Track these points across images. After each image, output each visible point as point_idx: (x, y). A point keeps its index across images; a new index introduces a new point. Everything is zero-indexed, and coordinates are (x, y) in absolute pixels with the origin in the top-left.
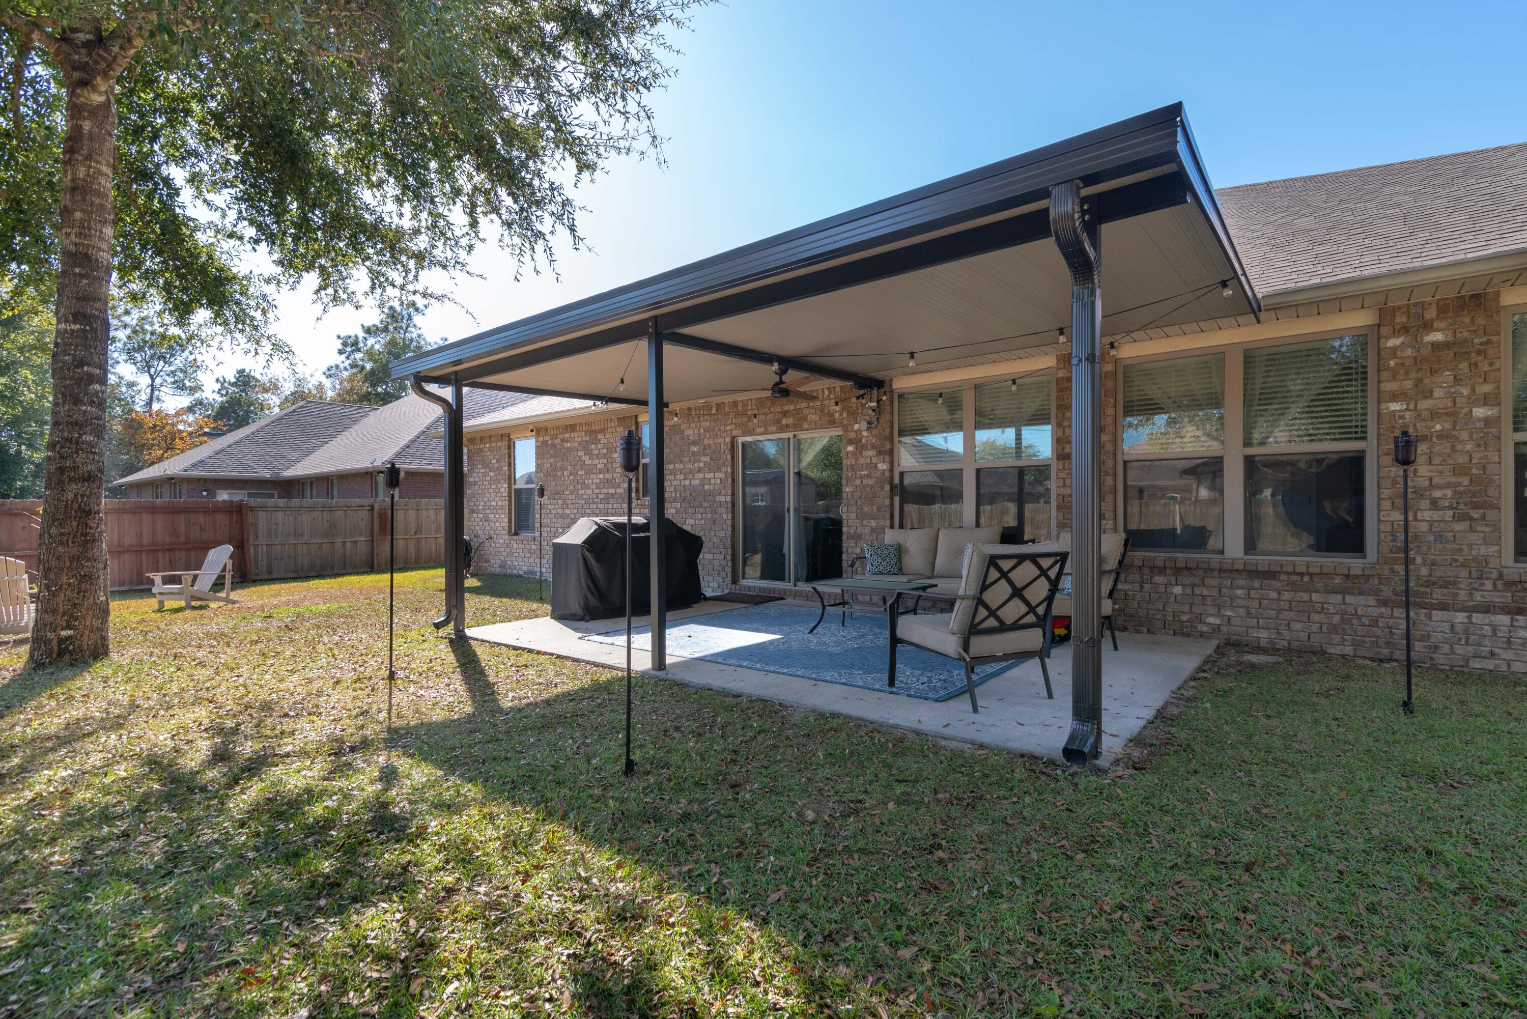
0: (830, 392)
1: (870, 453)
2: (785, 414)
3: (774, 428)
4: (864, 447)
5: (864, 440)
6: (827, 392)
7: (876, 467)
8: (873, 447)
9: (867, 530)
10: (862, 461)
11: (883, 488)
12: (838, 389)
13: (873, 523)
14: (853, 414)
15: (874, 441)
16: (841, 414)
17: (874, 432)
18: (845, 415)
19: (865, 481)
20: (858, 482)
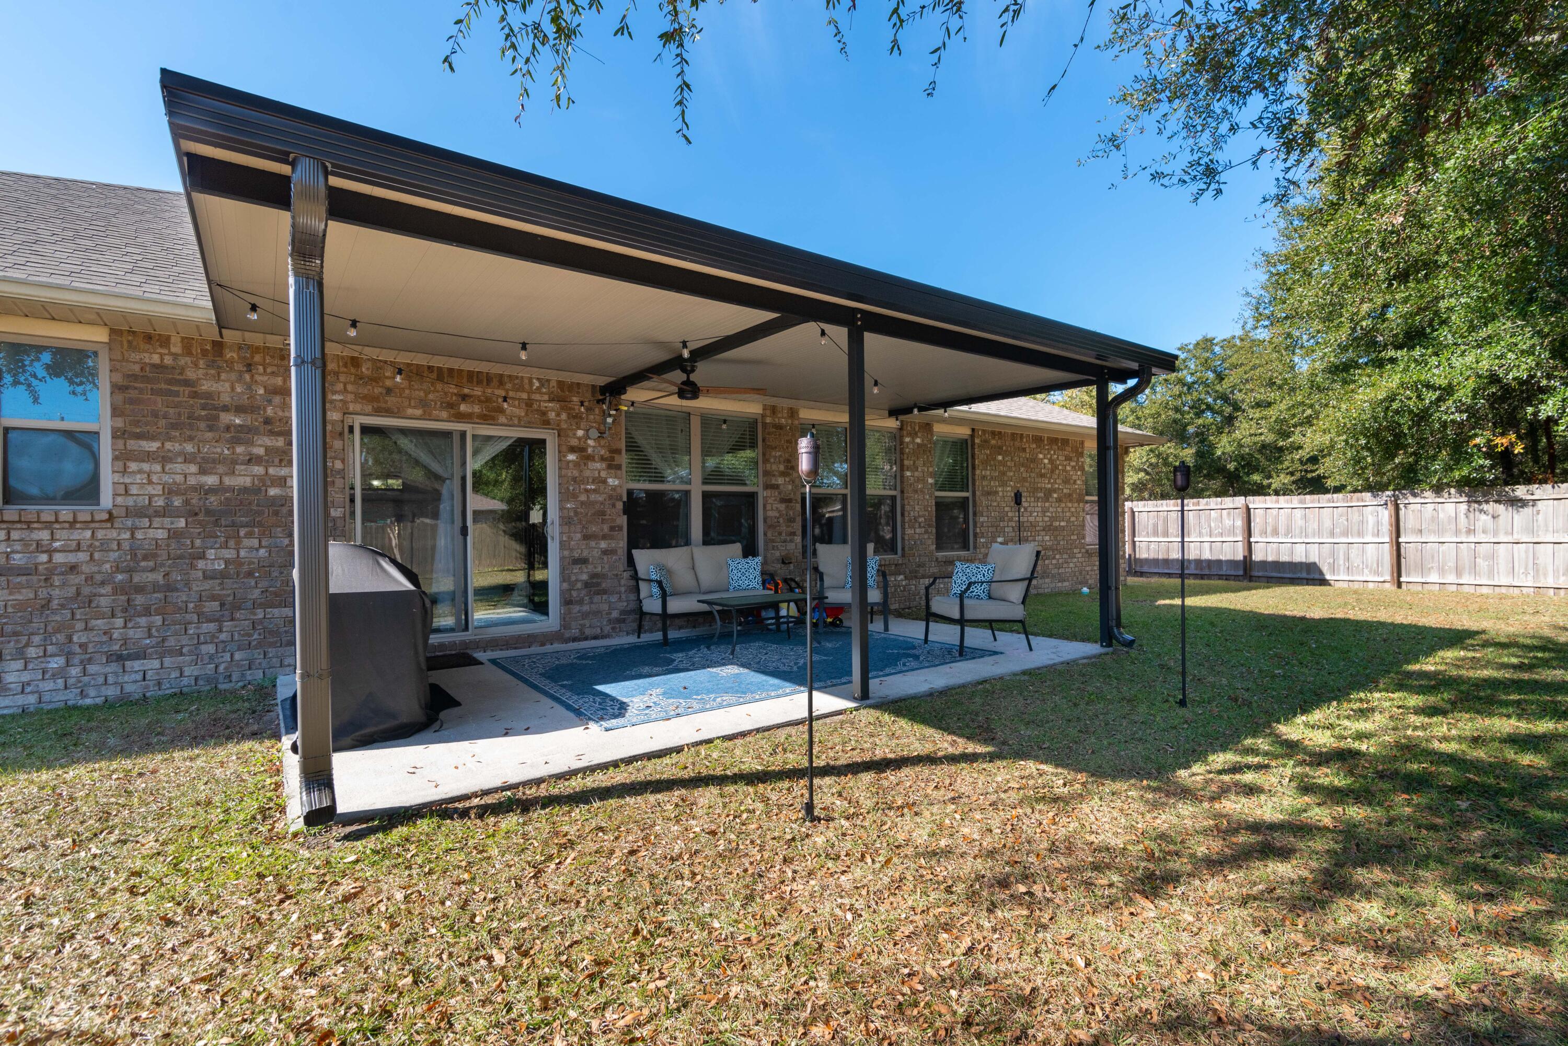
0: (542, 385)
1: (598, 465)
2: (464, 398)
3: (444, 414)
4: (590, 458)
5: (590, 450)
6: (537, 384)
7: (604, 482)
8: (603, 459)
9: (596, 553)
10: (587, 473)
11: (614, 506)
12: (553, 384)
13: (603, 545)
14: (575, 417)
15: (603, 452)
16: (558, 415)
17: (603, 442)
18: (564, 416)
19: (593, 497)
20: (583, 498)
